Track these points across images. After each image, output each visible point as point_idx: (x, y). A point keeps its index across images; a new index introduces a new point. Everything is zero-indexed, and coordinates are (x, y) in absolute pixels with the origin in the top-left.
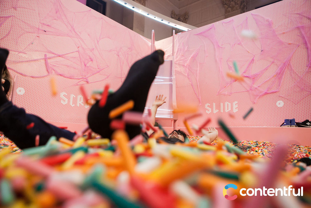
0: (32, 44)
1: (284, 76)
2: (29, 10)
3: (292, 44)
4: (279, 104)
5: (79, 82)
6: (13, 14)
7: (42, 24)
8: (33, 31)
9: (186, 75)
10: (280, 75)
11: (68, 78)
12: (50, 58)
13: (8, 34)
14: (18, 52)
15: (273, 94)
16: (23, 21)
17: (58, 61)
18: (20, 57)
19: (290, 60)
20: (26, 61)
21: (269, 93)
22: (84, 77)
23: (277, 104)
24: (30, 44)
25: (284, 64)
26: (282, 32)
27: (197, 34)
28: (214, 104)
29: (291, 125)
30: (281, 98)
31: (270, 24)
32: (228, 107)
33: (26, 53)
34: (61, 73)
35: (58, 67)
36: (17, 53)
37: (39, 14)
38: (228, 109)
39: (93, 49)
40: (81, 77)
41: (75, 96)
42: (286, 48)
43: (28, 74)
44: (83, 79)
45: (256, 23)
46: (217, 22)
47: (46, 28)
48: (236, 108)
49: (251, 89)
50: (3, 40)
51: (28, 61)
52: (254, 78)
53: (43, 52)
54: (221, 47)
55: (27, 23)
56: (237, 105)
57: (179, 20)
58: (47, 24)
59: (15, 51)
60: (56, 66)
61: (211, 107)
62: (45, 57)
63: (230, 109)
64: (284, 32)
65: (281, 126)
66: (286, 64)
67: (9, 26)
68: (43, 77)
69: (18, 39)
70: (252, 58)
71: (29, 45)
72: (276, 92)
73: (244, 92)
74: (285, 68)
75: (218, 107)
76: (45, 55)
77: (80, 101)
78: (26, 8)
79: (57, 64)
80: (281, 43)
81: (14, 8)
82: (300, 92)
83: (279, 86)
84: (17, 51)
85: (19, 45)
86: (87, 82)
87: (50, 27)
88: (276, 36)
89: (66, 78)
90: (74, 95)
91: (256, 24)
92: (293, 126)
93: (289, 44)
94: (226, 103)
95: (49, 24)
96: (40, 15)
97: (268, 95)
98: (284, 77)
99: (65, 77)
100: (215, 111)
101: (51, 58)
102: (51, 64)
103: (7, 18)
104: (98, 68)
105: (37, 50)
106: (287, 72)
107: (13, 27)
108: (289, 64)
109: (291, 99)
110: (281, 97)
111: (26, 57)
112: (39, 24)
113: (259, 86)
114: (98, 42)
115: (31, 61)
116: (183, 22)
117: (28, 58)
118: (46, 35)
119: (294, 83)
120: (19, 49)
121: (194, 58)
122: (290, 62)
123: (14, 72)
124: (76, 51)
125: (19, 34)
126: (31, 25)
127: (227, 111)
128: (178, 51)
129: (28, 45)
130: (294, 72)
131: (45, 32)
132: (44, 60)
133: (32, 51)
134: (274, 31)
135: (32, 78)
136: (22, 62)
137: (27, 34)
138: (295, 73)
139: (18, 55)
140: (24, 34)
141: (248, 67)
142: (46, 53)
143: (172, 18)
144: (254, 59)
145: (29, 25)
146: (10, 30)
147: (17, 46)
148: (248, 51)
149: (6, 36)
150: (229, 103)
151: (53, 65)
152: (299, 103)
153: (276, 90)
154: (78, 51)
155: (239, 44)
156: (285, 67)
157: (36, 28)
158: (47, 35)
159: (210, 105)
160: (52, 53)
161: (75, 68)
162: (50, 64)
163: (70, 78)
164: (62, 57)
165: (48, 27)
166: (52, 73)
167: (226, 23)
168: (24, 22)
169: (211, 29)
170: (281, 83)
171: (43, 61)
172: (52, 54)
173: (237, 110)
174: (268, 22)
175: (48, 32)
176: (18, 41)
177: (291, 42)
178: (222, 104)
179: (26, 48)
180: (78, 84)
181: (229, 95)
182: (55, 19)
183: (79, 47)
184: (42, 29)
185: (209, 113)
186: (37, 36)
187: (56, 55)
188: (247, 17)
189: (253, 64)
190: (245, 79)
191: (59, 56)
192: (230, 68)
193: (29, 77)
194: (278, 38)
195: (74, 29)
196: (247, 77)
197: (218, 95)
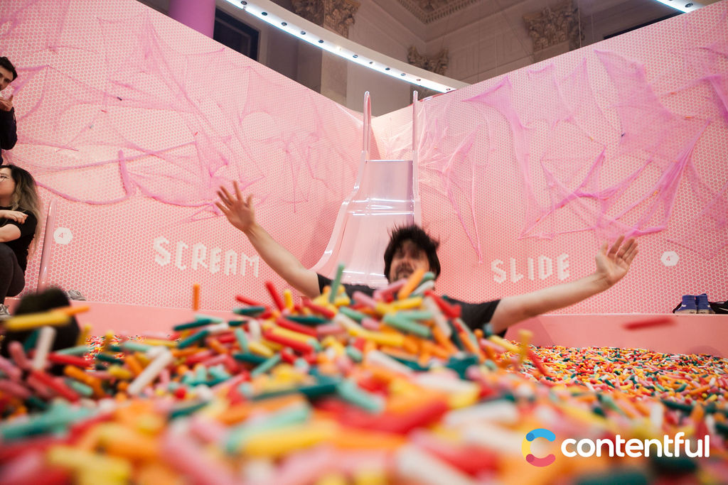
0: (90, 128)
1: (677, 192)
2: (85, 51)
3: (693, 117)
4: (669, 259)
5: (197, 214)
6: (48, 61)
7: (113, 82)
8: (93, 98)
9: (446, 194)
10: (666, 191)
11: (171, 204)
12: (130, 160)
13: (37, 107)
14: (59, 147)
15: (651, 235)
17: (148, 167)
18: (62, 158)
19: (690, 157)
20: (76, 168)
21: (643, 234)
22: (208, 202)
23: (663, 259)
24: (85, 127)
25: (677, 164)
26: (670, 91)
27: (471, 100)
28: (513, 261)
29: (698, 309)
30: (671, 244)
31: (639, 74)
32: (545, 267)
33: (77, 148)
34: (155, 193)
35: (150, 179)
36: (56, 149)
37: (106, 60)
38: (546, 273)
39: (230, 138)
40: (201, 202)
41: (187, 247)
42: (679, 127)
43: (80, 197)
44: (205, 206)
46: (516, 72)
47: (122, 91)
48: (564, 271)
49: (599, 226)
50: (25, 120)
51: (80, 167)
52: (605, 199)
53: (115, 145)
54: (526, 129)
55: (81, 83)
56: (567, 262)
57: (426, 67)
58: (124, 83)
59: (52, 146)
60: (144, 178)
61: (506, 267)
62: (120, 157)
63: (550, 272)
64: (673, 92)
65: (674, 312)
66: (681, 164)
67: (40, 88)
68: (115, 202)
69: (60, 118)
70: (601, 152)
71: (83, 130)
72: (660, 231)
73: (583, 231)
74: (680, 174)
75: (523, 268)
76: (120, 153)
77: (199, 257)
78: (78, 49)
79: (147, 174)
80: (668, 117)
81: (50, 47)
82: (717, 231)
83: (666, 216)
84: (56, 146)
85: (62, 132)
86: (215, 213)
87: (132, 89)
88: (655, 100)
89: (167, 206)
90: (184, 244)
91: (606, 73)
92: (703, 311)
93: (687, 119)
94: (542, 259)
95: (130, 82)
96: (108, 63)
97: (641, 238)
98: (676, 195)
99: (165, 203)
100: (516, 278)
101: (133, 161)
102: (133, 172)
103: (34, 70)
104: (242, 182)
105: (102, 142)
106: (684, 184)
107: (48, 91)
108: (687, 166)
109: (695, 248)
110: (672, 242)
111: (77, 158)
112: (106, 83)
113: (618, 219)
114: (240, 121)
115: (88, 166)
116: (435, 72)
117: (81, 160)
118: (122, 108)
119: (703, 208)
120: (60, 140)
121: (463, 155)
122: (690, 160)
123: (48, 192)
124: (191, 143)
125: (61, 107)
126: (87, 85)
127: (543, 277)
128: (425, 140)
129: (81, 132)
130: (700, 183)
131: (119, 100)
132: (117, 164)
133: (91, 145)
134: (649, 90)
135: (89, 206)
136: (68, 169)
137: (80, 105)
138: (704, 185)
139: (59, 155)
140: (74, 105)
141: (590, 174)
142: (123, 149)
143: (411, 63)
144: (605, 154)
145: (84, 86)
146: (42, 98)
147: (57, 133)
148: (589, 137)
149: (32, 111)
150: (548, 259)
151: (138, 176)
152: (715, 255)
153: (659, 227)
154: (195, 144)
155: (568, 121)
156: (678, 174)
157: (99, 93)
158: (123, 106)
159: (502, 263)
160: (134, 147)
161: (187, 182)
162: (131, 174)
163: (176, 205)
164: (158, 157)
165: (127, 89)
166: (135, 193)
167: (537, 73)
168: (73, 80)
169: (501, 86)
170: (671, 210)
171: (115, 167)
172: (136, 151)
173: (568, 275)
174: (636, 68)
175: (127, 100)
176: (59, 121)
177: (691, 115)
178: (531, 261)
179: (77, 137)
180: (195, 217)
181: (548, 239)
182: (144, 72)
183: (196, 134)
184: (113, 93)
185: (500, 282)
186: (102, 111)
187: (144, 153)
188: (584, 59)
189: (602, 165)
190: (583, 201)
191: (152, 155)
192: (548, 176)
193: (83, 203)
194: (660, 105)
195: (185, 93)
196: (589, 196)
197: (520, 240)
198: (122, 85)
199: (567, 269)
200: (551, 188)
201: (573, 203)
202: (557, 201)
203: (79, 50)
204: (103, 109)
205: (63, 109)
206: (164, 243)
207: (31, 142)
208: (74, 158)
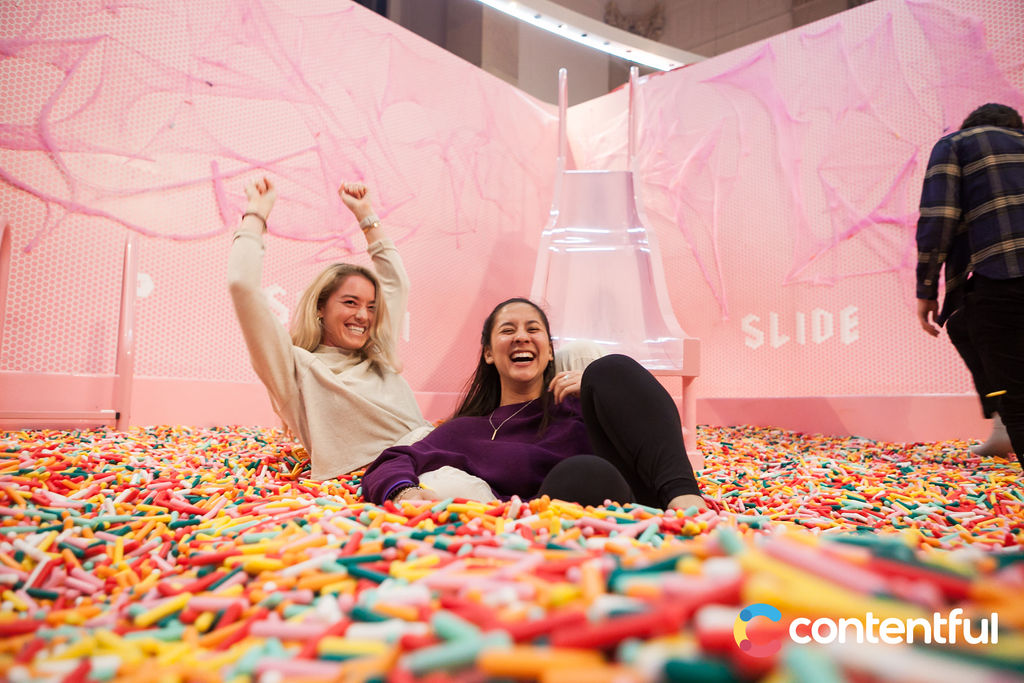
0: (170, 127)
2: (157, 13)
5: (322, 251)
6: (106, 29)
7: (199, 59)
8: (172, 84)
9: (674, 219)
11: (287, 238)
12: (228, 175)
13: (94, 97)
14: (130, 156)
16: (138, 52)
18: (133, 172)
22: (338, 234)
24: (164, 127)
26: (1021, 62)
27: (713, 80)
28: (774, 317)
31: (975, 36)
32: (822, 325)
33: (153, 158)
36: (124, 159)
37: (187, 25)
38: (822, 335)
39: (364, 140)
40: (328, 235)
43: (160, 229)
44: (334, 240)
45: (925, 34)
47: (212, 71)
48: (851, 330)
50: (80, 117)
53: (206, 153)
54: (797, 123)
55: (154, 60)
56: (856, 318)
58: (215, 60)
59: (118, 154)
61: (763, 325)
62: (213, 173)
63: (830, 333)
67: (97, 69)
68: (210, 236)
69: (127, 113)
70: (910, 156)
71: (160, 132)
73: (880, 274)
75: (789, 327)
76: (214, 165)
78: (148, 9)
80: (1017, 101)
81: (108, 8)
84: (124, 154)
85: (131, 134)
87: (226, 69)
89: (280, 239)
91: (923, 36)
94: (817, 313)
95: (222, 59)
96: (191, 30)
99: (278, 236)
100: (778, 341)
101: (232, 176)
102: (233, 192)
103: (88, 42)
104: (383, 204)
105: (187, 148)
107: (108, 72)
111: (153, 171)
112: (190, 60)
114: (379, 115)
117: (159, 175)
118: (213, 98)
120: (129, 146)
121: (701, 162)
124: (311, 149)
125: (129, 97)
126: (163, 64)
127: (819, 339)
128: (643, 140)
129: (158, 133)
131: (208, 86)
132: (212, 183)
133: (172, 152)
134: (989, 60)
135: (173, 242)
137: (154, 94)
139: (128, 167)
140: (145, 94)
141: (894, 188)
142: (216, 158)
144: (918, 158)
145: (158, 65)
146: (101, 85)
147: (124, 135)
148: (893, 134)
149: (88, 104)
150: (826, 314)
151: (240, 197)
154: (317, 149)
155: (863, 109)
157: (180, 75)
158: (215, 95)
159: (758, 319)
160: (233, 156)
161: (307, 206)
162: (231, 195)
163: (295, 239)
164: (267, 170)
165: (219, 68)
167: (814, 37)
168: (143, 57)
169: (758, 59)
171: (208, 184)
172: (234, 161)
173: (857, 337)
174: (969, 28)
175: (221, 85)
176: (127, 119)
178: (801, 318)
179: (152, 141)
180: (320, 256)
181: (826, 286)
182: (241, 43)
183: (318, 135)
184: (200, 76)
185: (755, 347)
186: (186, 102)
187: (247, 165)
188: (889, 14)
189: (912, 175)
190: (884, 229)
191: (259, 167)
192: (830, 193)
193: (165, 237)
194: (1006, 84)
195: (301, 75)
196: (891, 222)
197: (785, 286)
198: (212, 63)
199: (855, 328)
200: (833, 210)
201: (866, 232)
202: (843, 229)
203: (149, 12)
204: (188, 100)
205: (131, 99)
206: (279, 294)
207: (90, 149)
208: (149, 173)
